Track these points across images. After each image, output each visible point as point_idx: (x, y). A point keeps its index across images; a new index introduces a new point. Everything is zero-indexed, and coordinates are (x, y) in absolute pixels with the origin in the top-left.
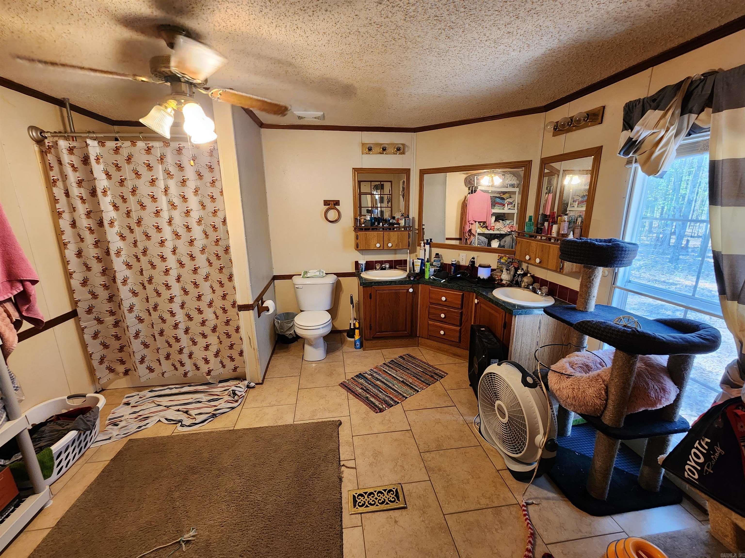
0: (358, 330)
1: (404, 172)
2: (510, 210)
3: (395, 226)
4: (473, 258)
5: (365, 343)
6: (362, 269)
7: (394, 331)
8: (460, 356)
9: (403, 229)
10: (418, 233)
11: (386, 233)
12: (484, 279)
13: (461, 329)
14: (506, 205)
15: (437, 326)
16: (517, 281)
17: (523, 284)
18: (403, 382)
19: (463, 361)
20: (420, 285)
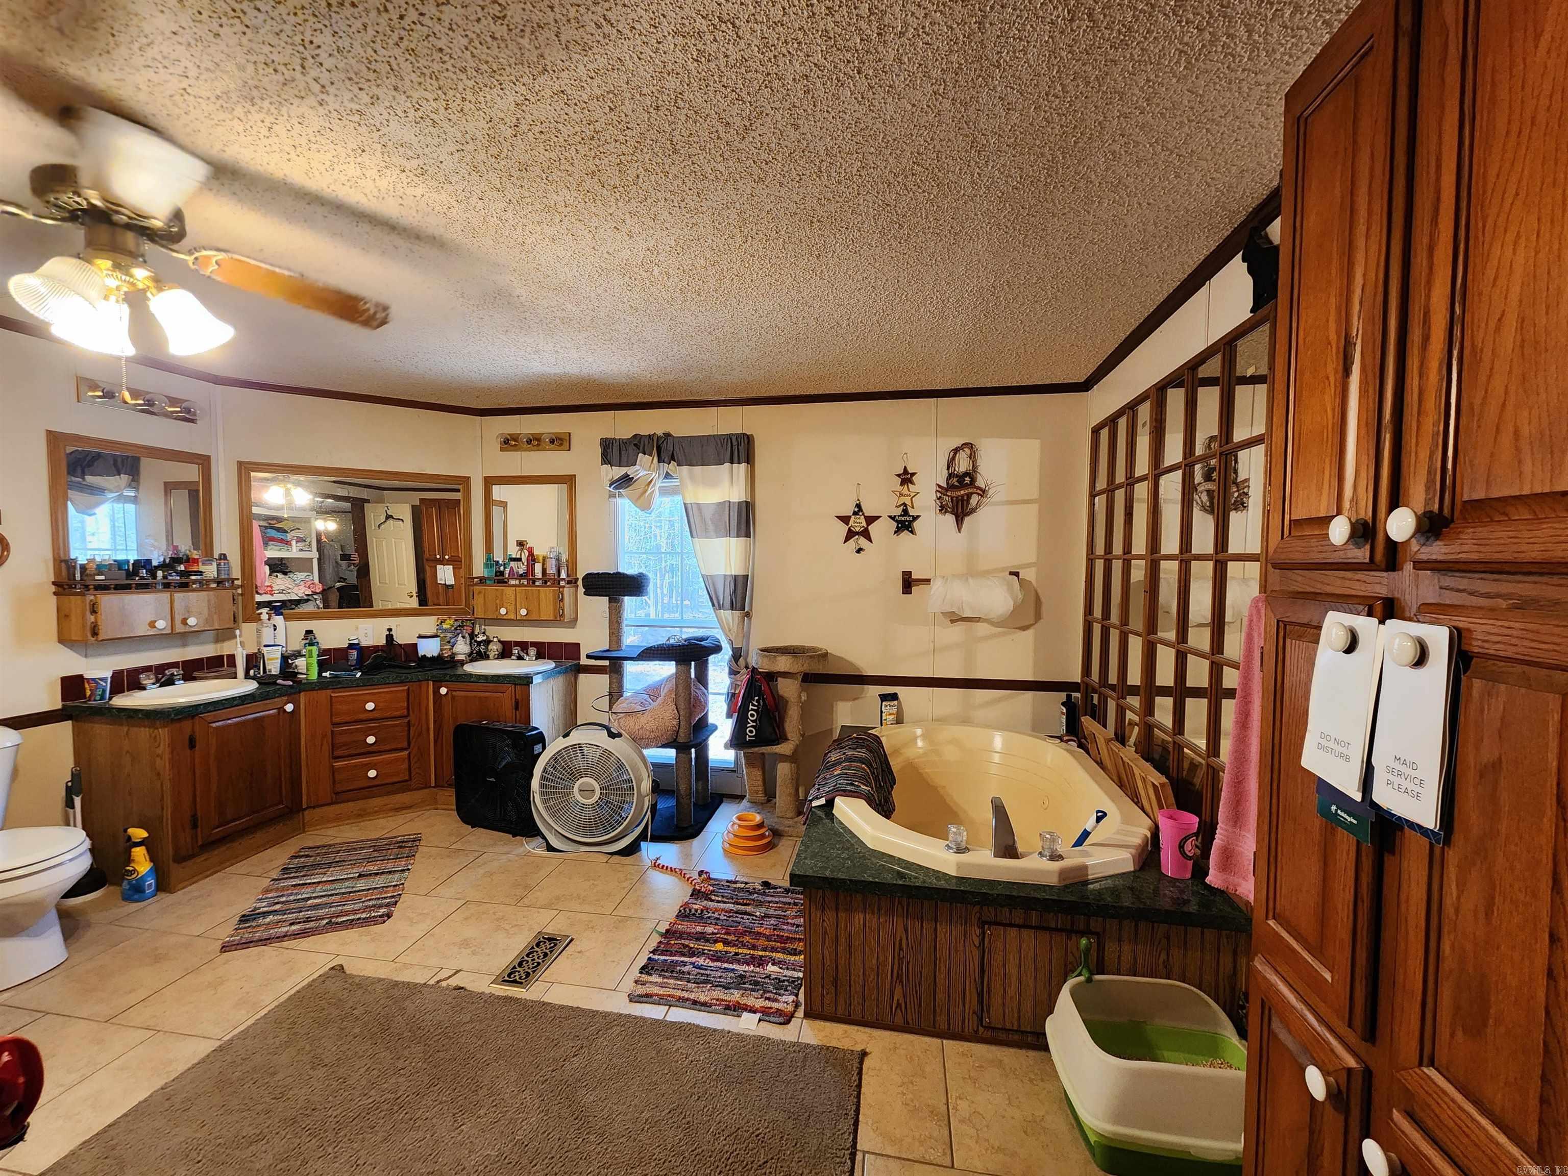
0: (143, 848)
1: (196, 460)
2: (302, 552)
3: (193, 577)
4: (390, 630)
5: (176, 871)
6: (104, 691)
7: (254, 813)
8: (411, 807)
9: (214, 585)
10: (242, 595)
11: (179, 596)
12: (433, 657)
13: (409, 754)
14: (294, 543)
15: (355, 766)
16: (479, 653)
17: (492, 655)
18: (360, 876)
19: (419, 813)
20: (302, 694)
